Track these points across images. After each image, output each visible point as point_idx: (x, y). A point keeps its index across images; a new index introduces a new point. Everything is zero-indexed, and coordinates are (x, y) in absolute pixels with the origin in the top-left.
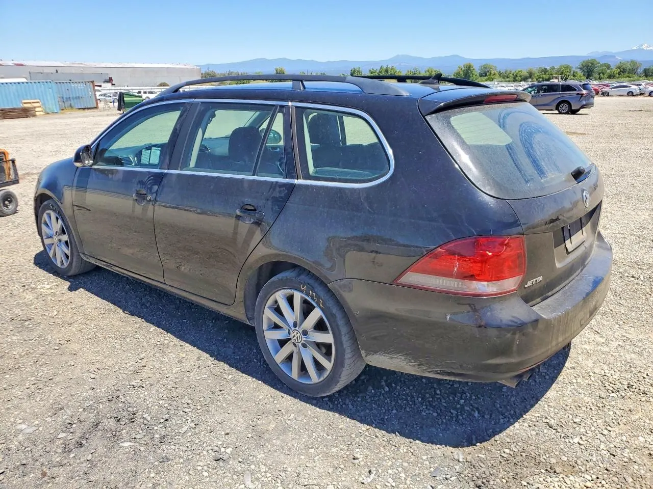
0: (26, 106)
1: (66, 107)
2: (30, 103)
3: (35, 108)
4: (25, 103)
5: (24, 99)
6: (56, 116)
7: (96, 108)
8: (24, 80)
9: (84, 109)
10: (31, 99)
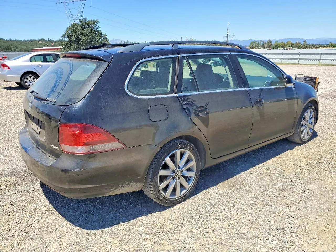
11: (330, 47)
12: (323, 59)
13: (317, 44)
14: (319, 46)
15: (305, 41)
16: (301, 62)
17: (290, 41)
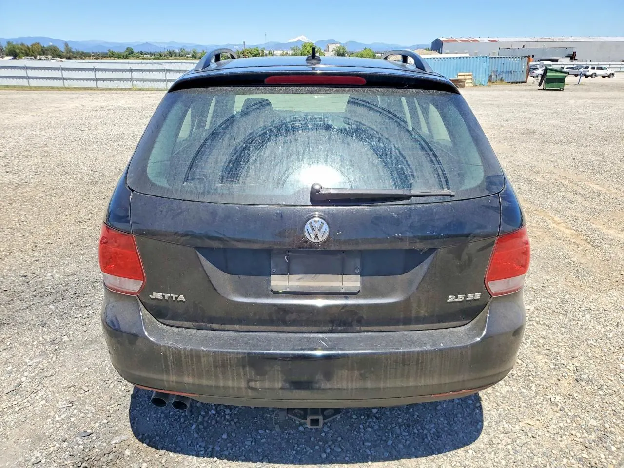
0: (460, 78)
1: (497, 80)
2: (464, 75)
3: (466, 80)
4: (460, 75)
5: (460, 72)
6: (482, 88)
7: (525, 82)
8: (468, 55)
9: (512, 83)
10: (466, 72)
11: (112, 58)
12: (137, 80)
13: (94, 51)
14: (97, 56)
15: (66, 45)
16: (100, 84)
17: (38, 44)
